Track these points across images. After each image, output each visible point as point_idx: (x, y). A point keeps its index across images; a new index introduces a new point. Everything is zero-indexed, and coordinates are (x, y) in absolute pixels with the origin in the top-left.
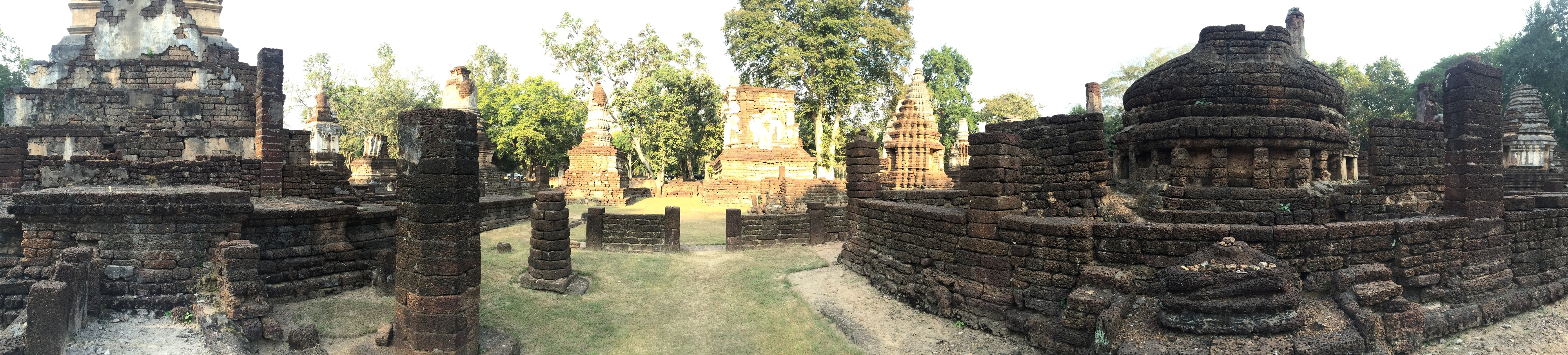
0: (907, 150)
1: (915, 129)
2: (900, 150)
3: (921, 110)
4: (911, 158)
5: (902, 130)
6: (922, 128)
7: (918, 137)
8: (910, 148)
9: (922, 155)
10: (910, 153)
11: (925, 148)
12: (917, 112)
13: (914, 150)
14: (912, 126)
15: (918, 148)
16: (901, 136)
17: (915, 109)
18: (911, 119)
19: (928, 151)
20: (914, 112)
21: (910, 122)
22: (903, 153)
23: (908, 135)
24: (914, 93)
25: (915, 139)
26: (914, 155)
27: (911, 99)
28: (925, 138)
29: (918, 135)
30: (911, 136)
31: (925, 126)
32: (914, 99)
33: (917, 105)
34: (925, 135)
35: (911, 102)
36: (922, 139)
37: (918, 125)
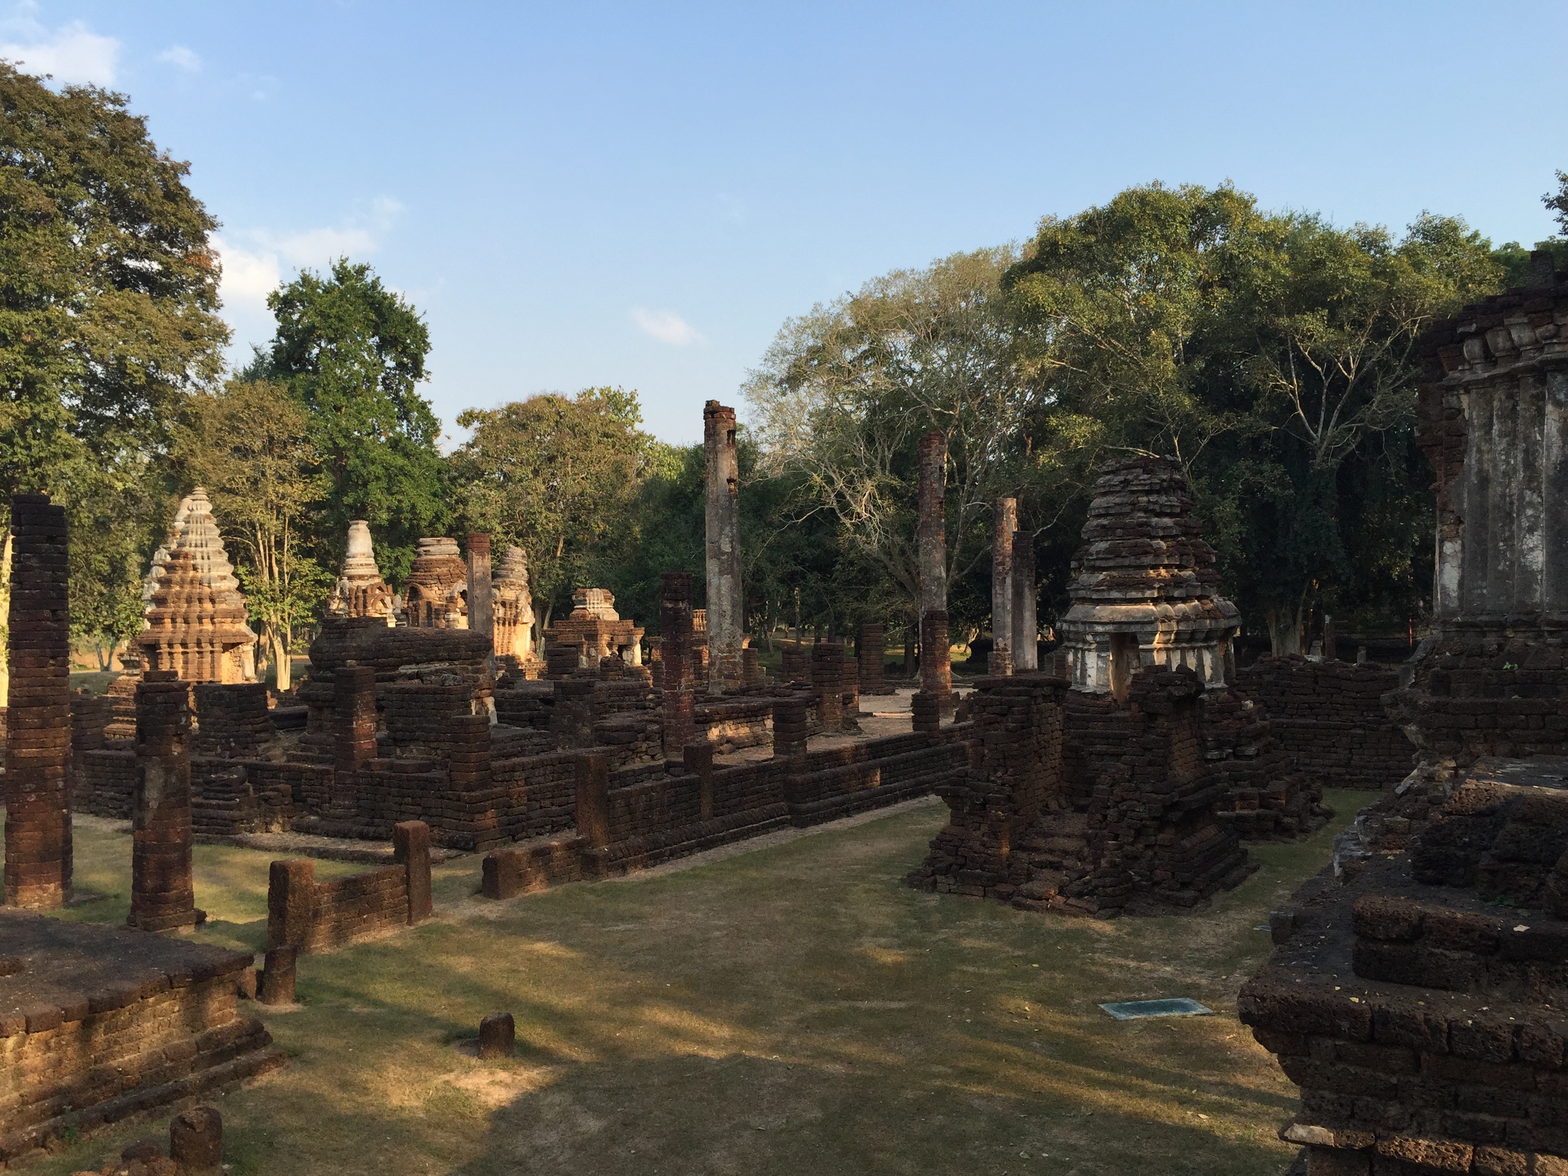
0: (179, 649)
1: (196, 608)
2: (165, 649)
3: (206, 570)
4: (186, 662)
5: (171, 609)
6: (208, 606)
7: (201, 623)
8: (184, 645)
9: (208, 658)
10: (184, 653)
11: (212, 644)
12: (199, 574)
13: (193, 649)
14: (189, 601)
15: (199, 644)
16: (168, 621)
17: (195, 568)
18: (187, 589)
19: (218, 648)
20: (191, 573)
21: (184, 596)
22: (171, 654)
23: (179, 620)
24: (192, 537)
25: (196, 627)
26: (193, 657)
27: (186, 549)
28: (213, 623)
29: (200, 619)
30: (186, 621)
31: (213, 601)
32: (193, 549)
33: (199, 561)
34: (212, 618)
35: (186, 556)
36: (208, 626)
37: (200, 600)
